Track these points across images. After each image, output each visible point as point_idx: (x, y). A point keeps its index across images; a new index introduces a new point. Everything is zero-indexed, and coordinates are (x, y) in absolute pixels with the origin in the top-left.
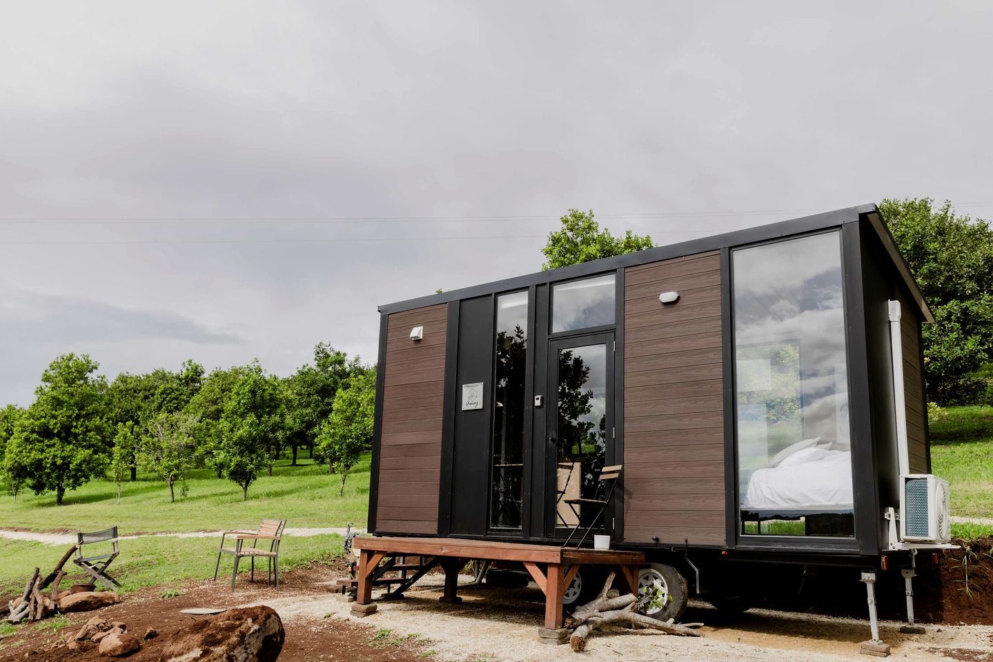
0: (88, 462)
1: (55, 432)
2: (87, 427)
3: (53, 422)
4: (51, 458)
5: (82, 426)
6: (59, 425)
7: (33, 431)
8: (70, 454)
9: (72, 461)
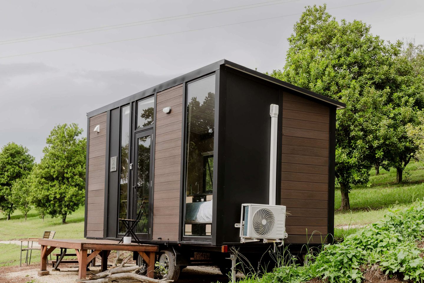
0: (76, 196)
1: (55, 177)
2: (73, 173)
3: (53, 170)
4: (53, 194)
5: (70, 172)
6: (56, 172)
7: (42, 177)
8: (64, 191)
9: (66, 196)
